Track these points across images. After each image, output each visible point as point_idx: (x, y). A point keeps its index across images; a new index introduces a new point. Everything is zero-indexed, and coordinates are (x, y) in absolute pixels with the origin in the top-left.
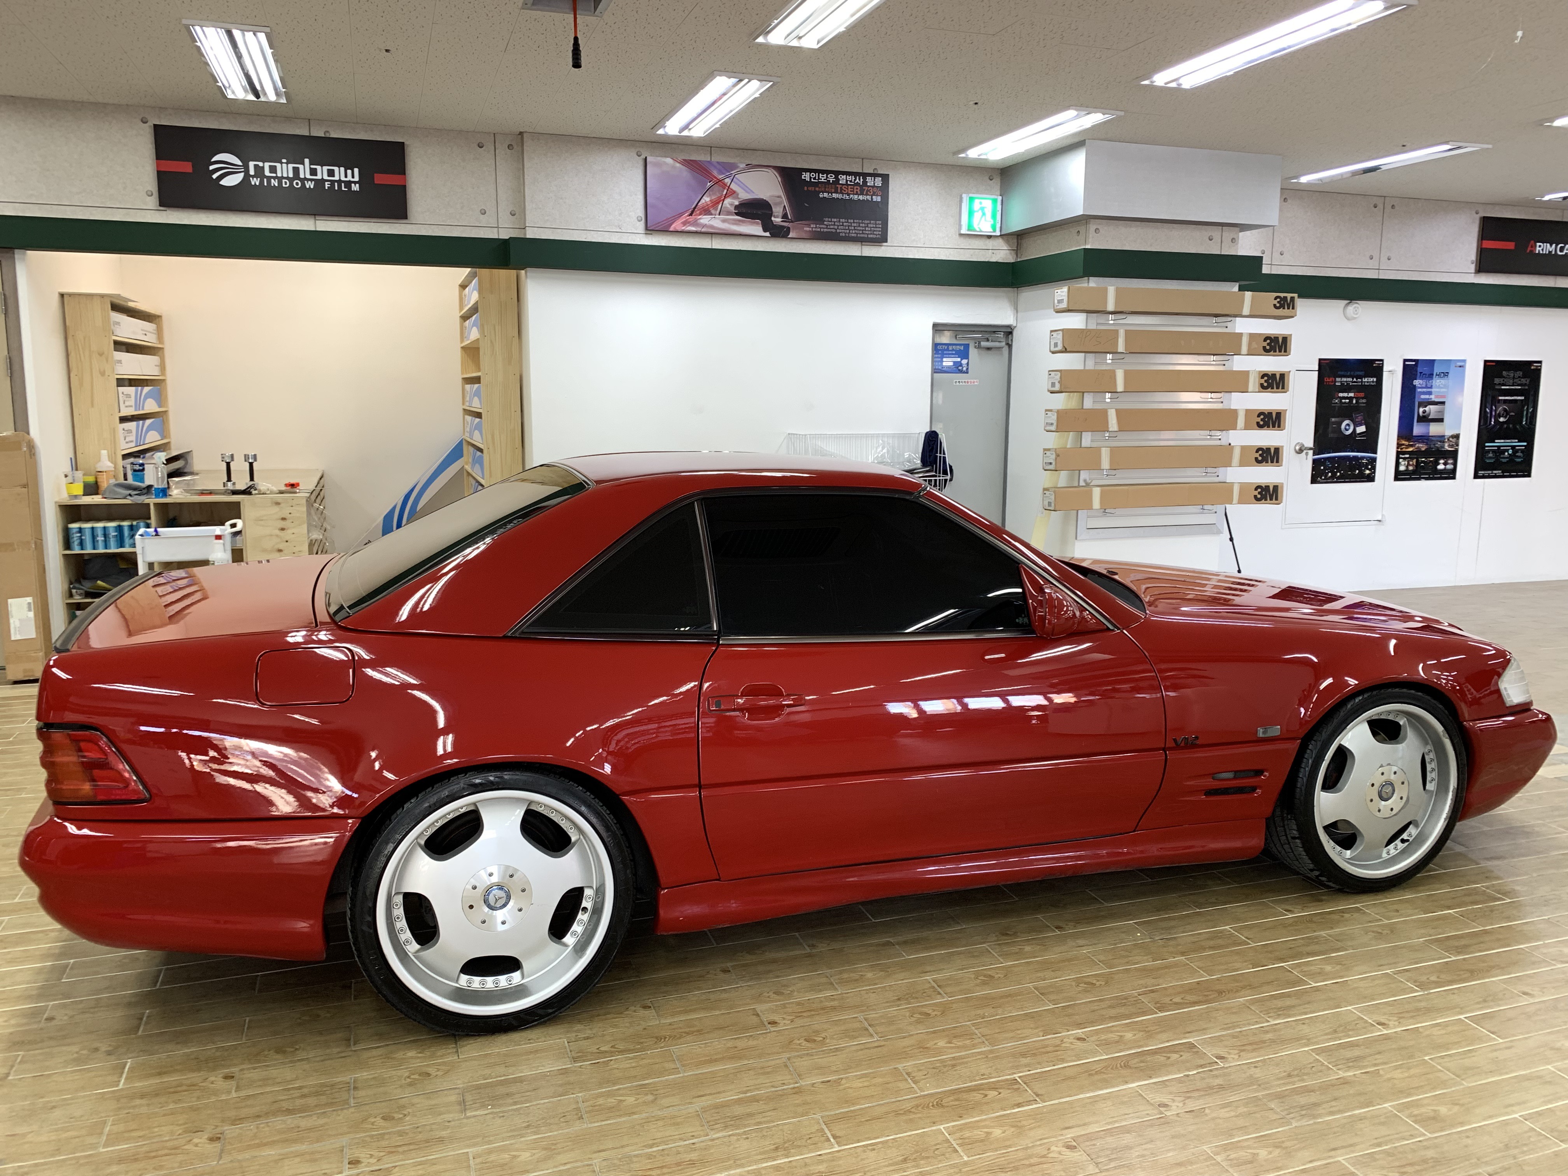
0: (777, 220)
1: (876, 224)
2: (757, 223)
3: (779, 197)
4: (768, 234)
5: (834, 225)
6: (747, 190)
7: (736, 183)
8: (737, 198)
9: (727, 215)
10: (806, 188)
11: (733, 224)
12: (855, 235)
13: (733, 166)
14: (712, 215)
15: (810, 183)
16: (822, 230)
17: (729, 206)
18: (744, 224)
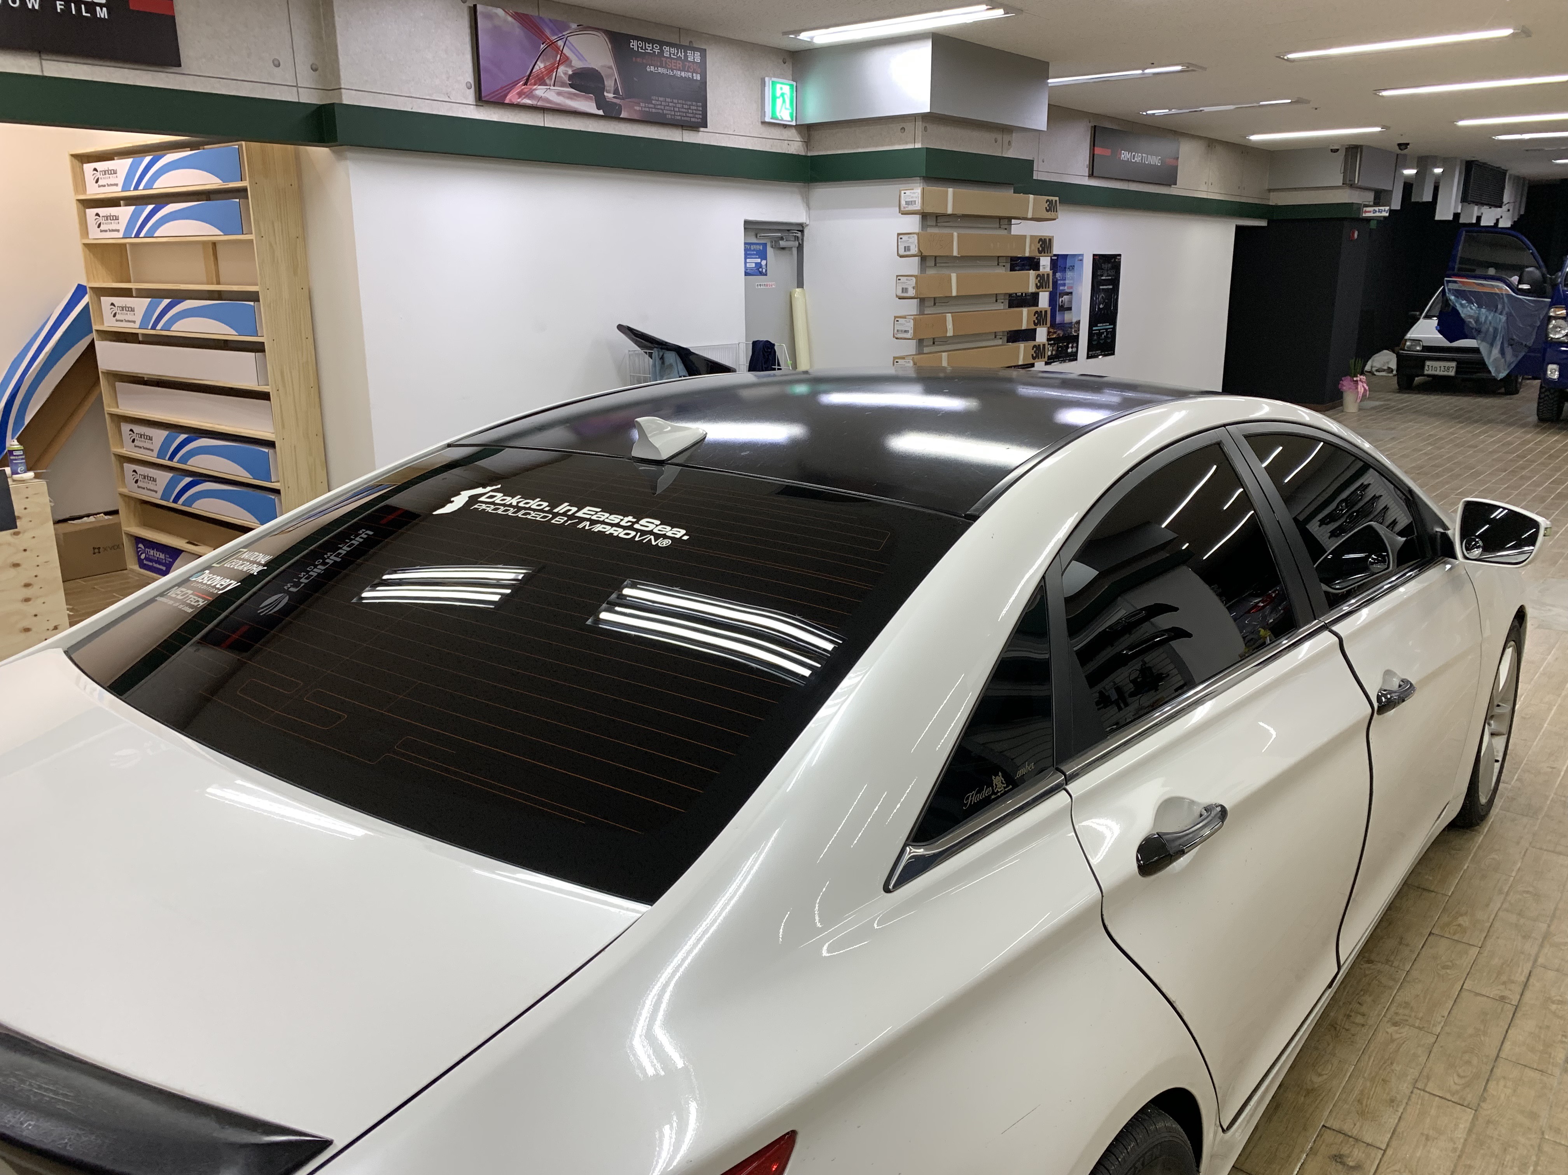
0: (609, 95)
1: (697, 106)
2: (591, 98)
3: (610, 68)
4: (601, 112)
5: (661, 105)
6: (581, 57)
7: (567, 46)
8: (570, 66)
9: (561, 87)
10: (634, 59)
11: (567, 98)
12: (679, 119)
13: (565, 26)
14: (547, 85)
15: (638, 53)
16: (651, 111)
17: (563, 75)
18: (579, 98)
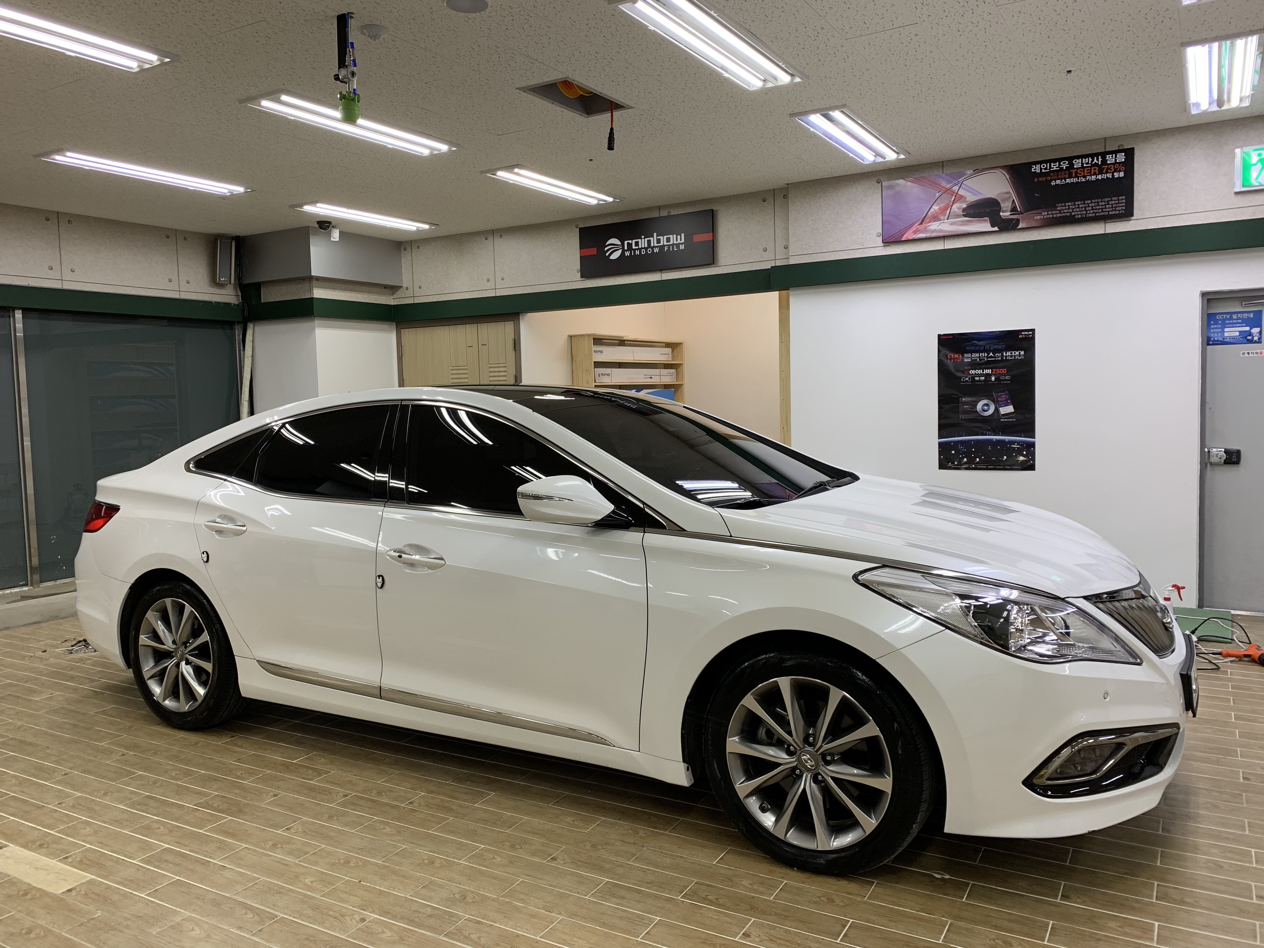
0: (1005, 214)
1: (1118, 200)
2: (986, 221)
3: (1008, 193)
4: (996, 229)
5: (1069, 209)
6: (974, 192)
7: (963, 188)
8: (965, 201)
9: (955, 218)
10: (1036, 180)
11: (961, 225)
12: (1094, 215)
13: (962, 175)
14: (941, 220)
15: (1041, 174)
16: (1055, 216)
17: (957, 210)
18: (972, 223)
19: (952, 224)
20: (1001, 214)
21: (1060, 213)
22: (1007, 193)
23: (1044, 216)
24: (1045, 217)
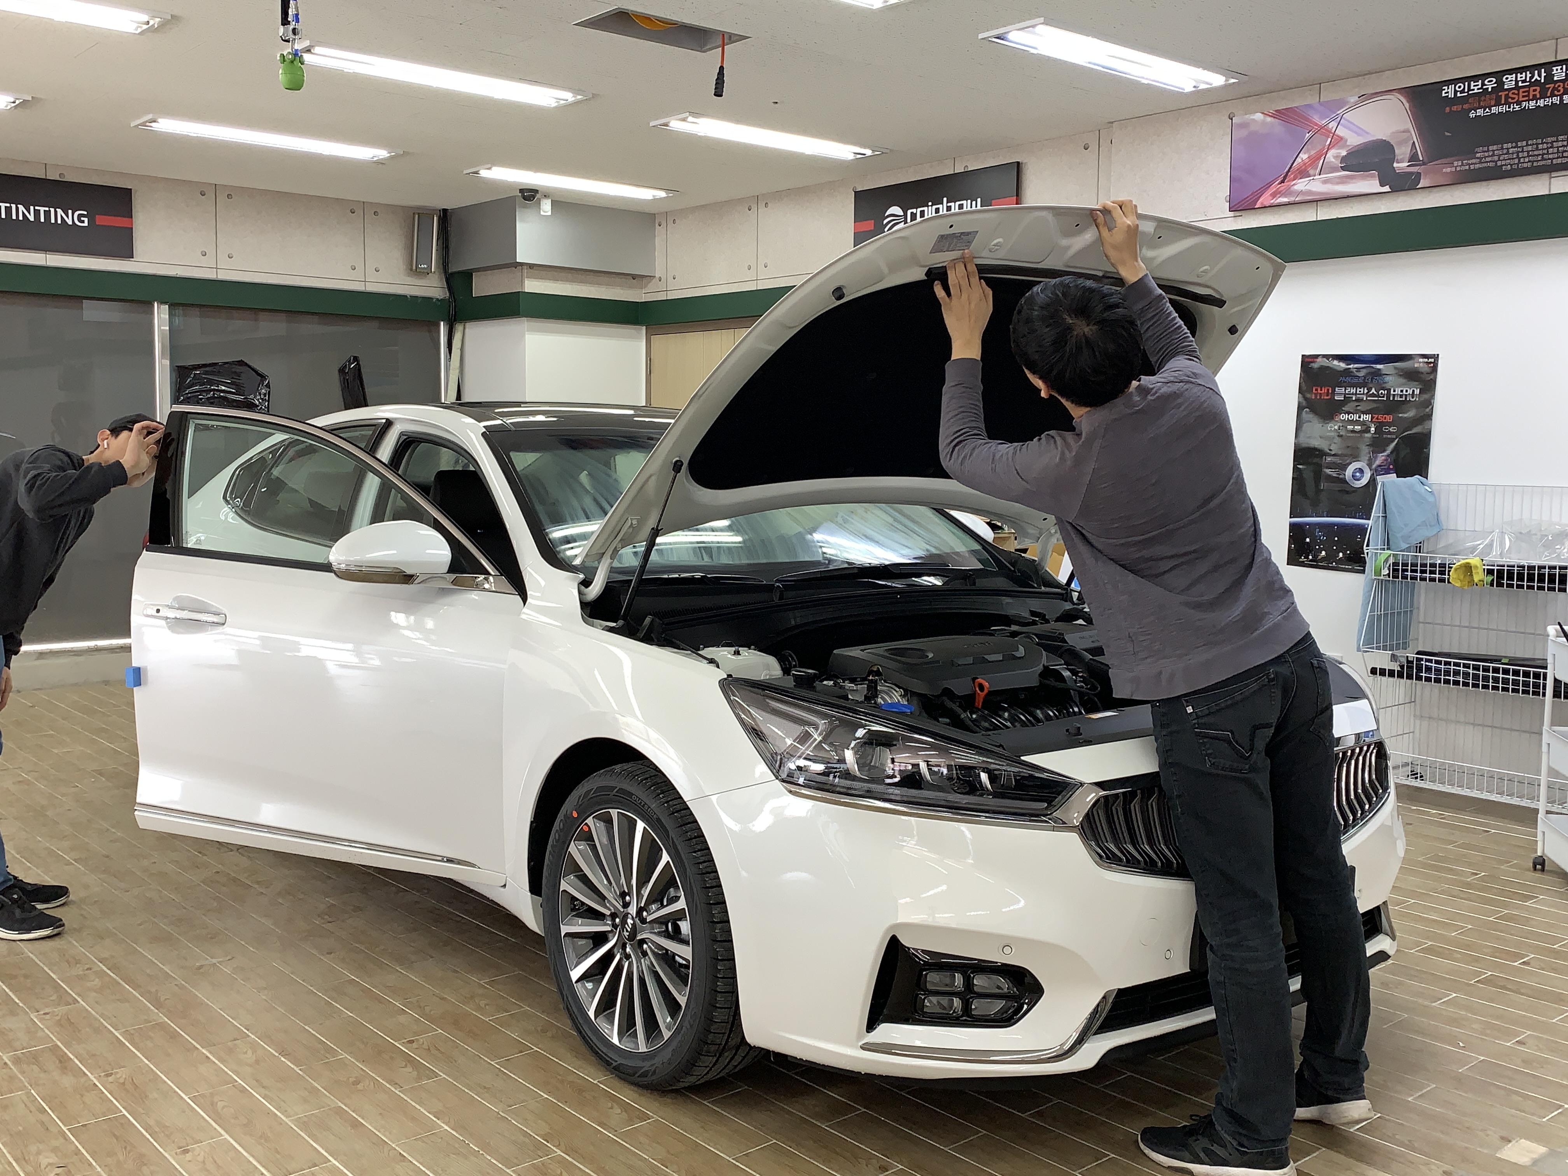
0: (1401, 166)
1: (1567, 140)
2: (1373, 176)
3: (1407, 131)
4: (1387, 189)
5: (1493, 155)
6: (1359, 131)
7: (1345, 127)
8: (1345, 146)
9: (1330, 172)
10: (1448, 109)
11: (1338, 183)
12: (1530, 164)
13: (1341, 103)
14: (1310, 176)
15: (1455, 100)
16: (1472, 167)
18: (1354, 181)
19: (1325, 182)
20: (1395, 165)
21: (1481, 163)
22: (1404, 132)
23: (1456, 167)
24: (1458, 169)
